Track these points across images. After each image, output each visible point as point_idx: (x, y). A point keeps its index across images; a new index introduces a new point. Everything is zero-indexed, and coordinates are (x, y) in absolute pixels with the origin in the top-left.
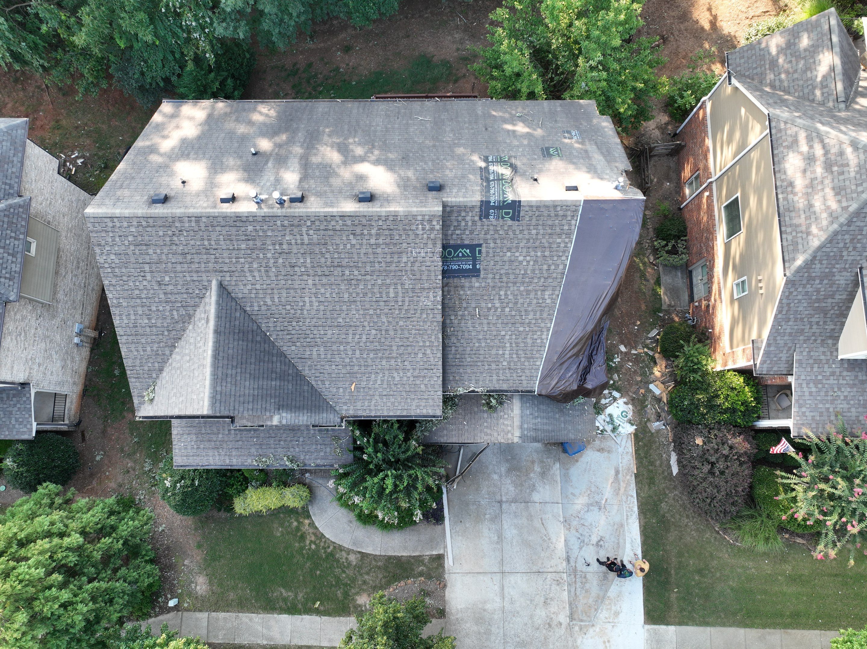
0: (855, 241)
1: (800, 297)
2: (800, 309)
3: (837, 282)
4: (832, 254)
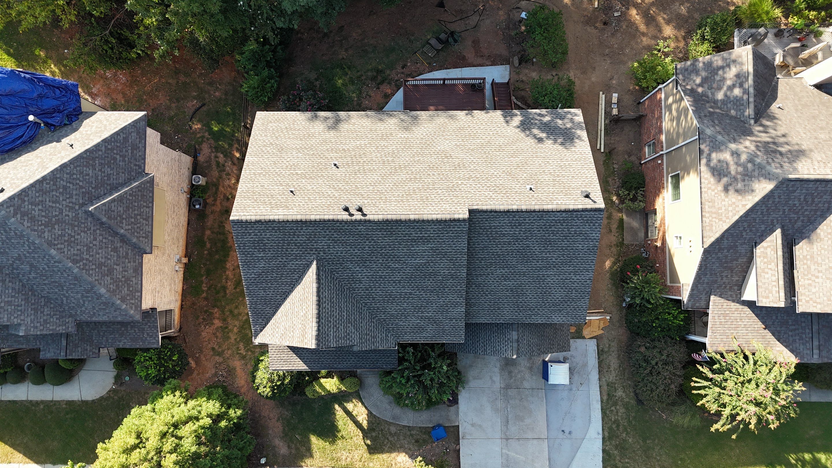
0: (751, 226)
1: (713, 260)
2: (713, 268)
3: (739, 251)
4: (735, 234)
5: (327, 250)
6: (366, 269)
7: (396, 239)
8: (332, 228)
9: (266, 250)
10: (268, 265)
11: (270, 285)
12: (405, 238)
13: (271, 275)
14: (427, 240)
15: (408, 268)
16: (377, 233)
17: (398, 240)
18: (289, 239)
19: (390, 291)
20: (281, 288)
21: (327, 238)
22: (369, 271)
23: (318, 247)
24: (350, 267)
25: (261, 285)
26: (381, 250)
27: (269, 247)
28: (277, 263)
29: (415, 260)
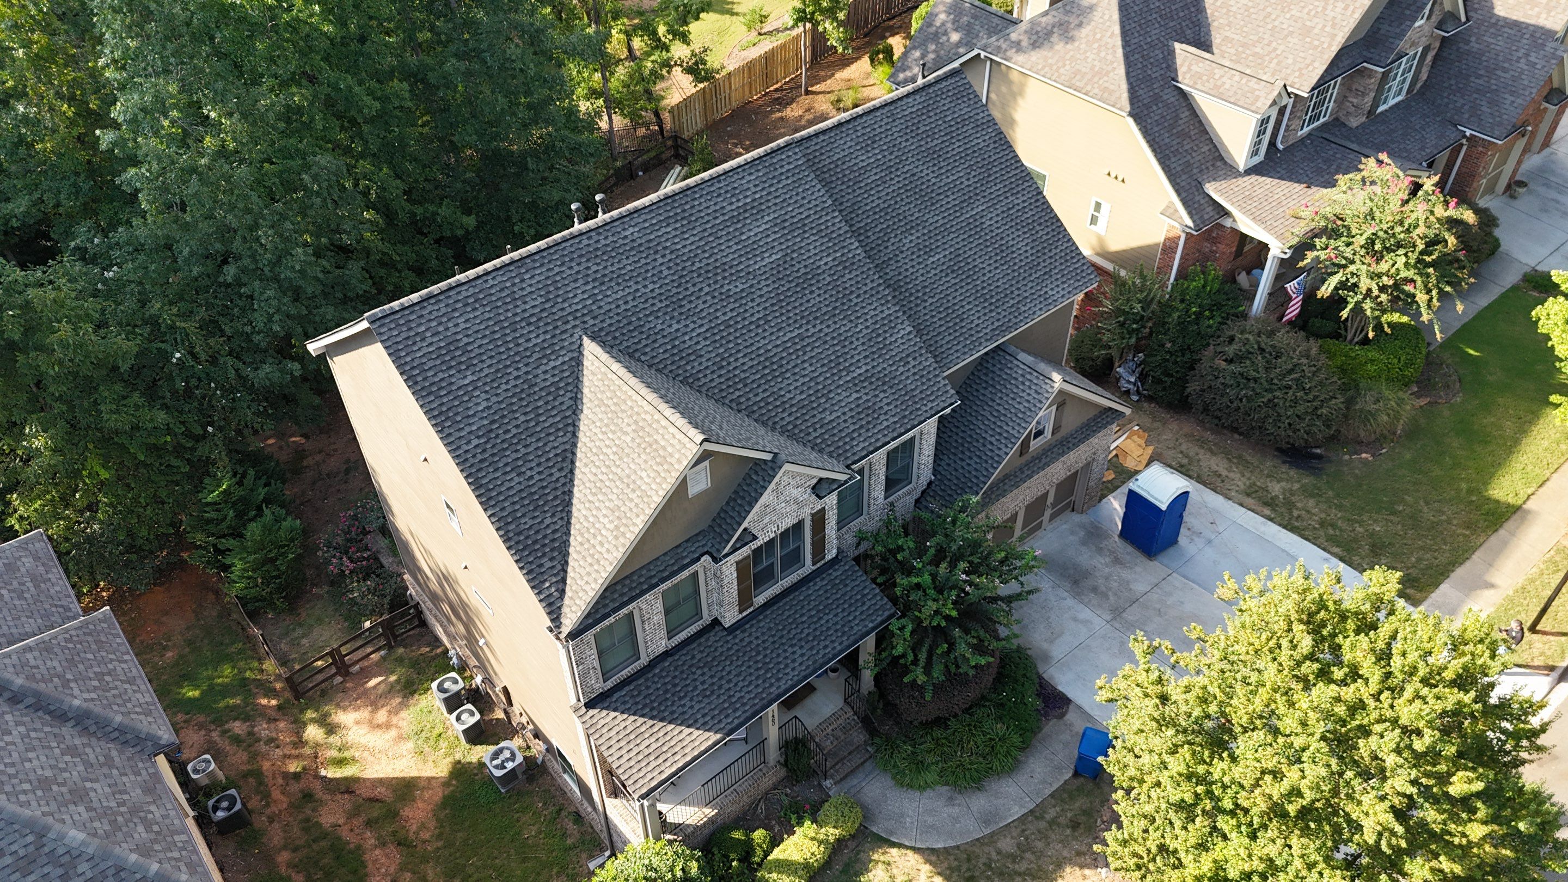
5: (594, 307)
6: (691, 319)
7: (705, 230)
8: (579, 252)
9: (475, 362)
10: (494, 399)
11: (523, 451)
12: (718, 221)
13: (514, 423)
14: (755, 210)
15: (763, 283)
16: (663, 230)
17: (710, 231)
18: (510, 315)
19: (762, 351)
20: (550, 445)
21: (581, 282)
22: (699, 322)
23: (575, 307)
24: (659, 327)
25: (505, 460)
26: (693, 264)
27: (477, 351)
28: (512, 383)
29: (762, 259)
